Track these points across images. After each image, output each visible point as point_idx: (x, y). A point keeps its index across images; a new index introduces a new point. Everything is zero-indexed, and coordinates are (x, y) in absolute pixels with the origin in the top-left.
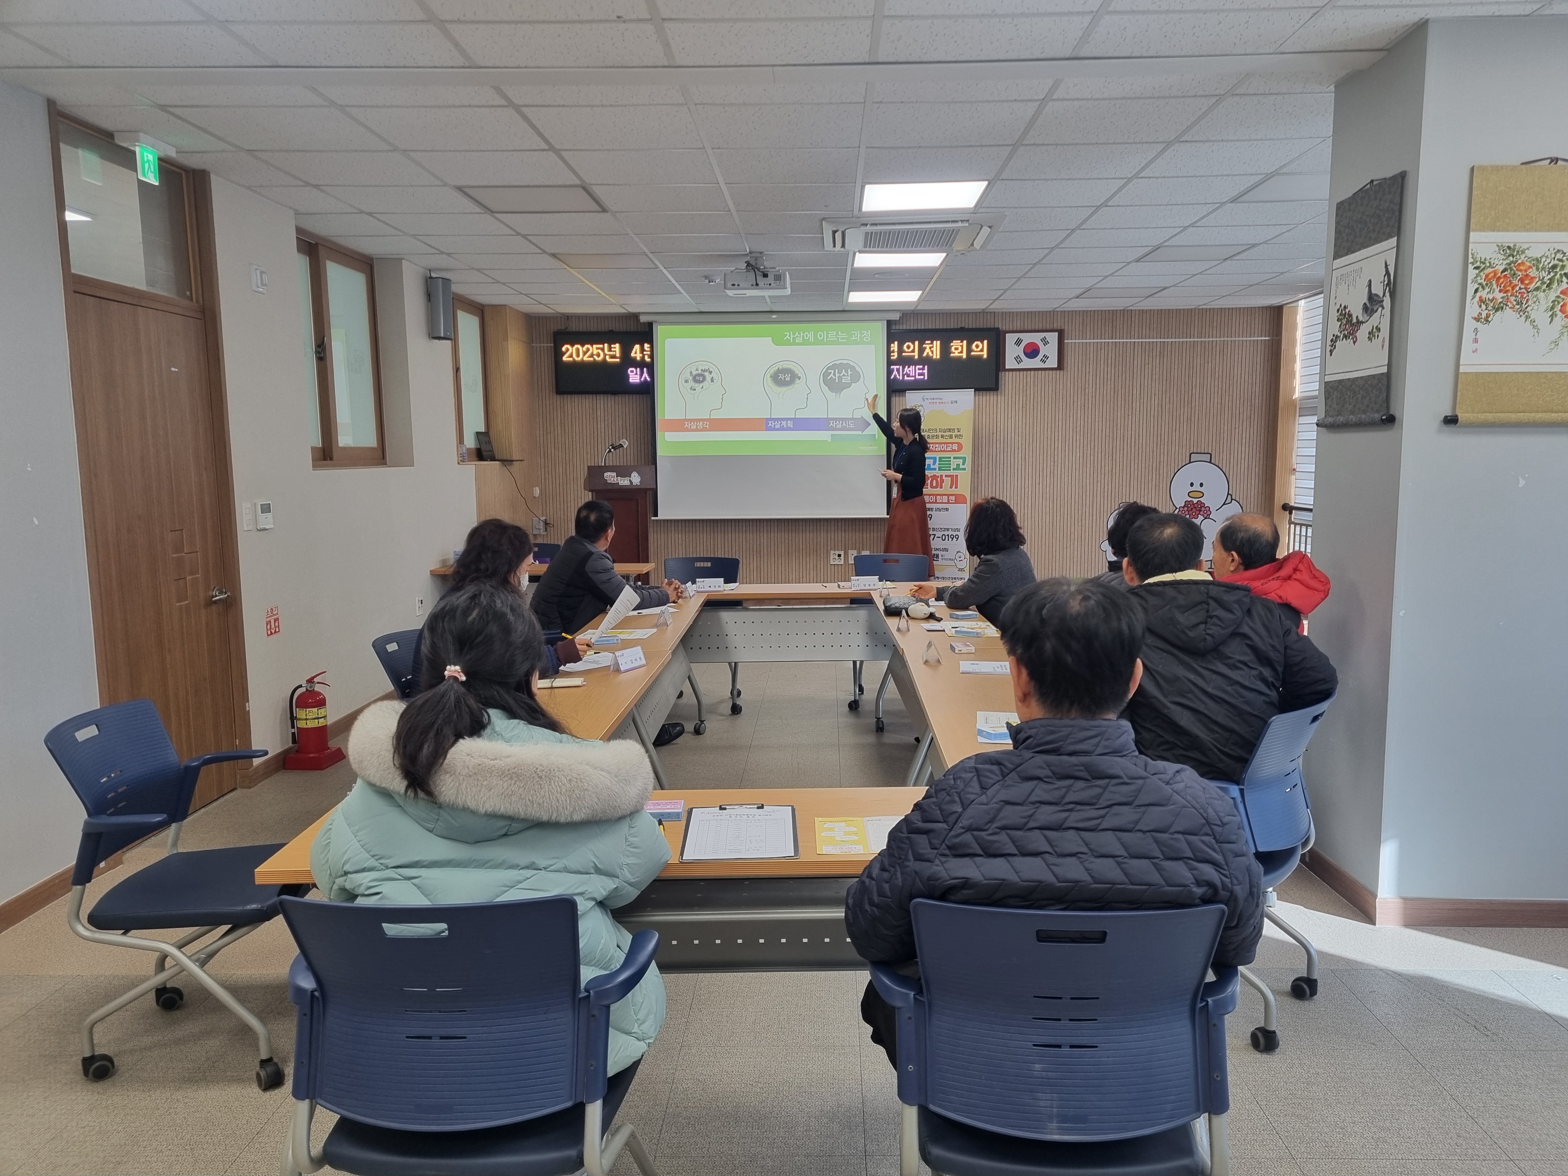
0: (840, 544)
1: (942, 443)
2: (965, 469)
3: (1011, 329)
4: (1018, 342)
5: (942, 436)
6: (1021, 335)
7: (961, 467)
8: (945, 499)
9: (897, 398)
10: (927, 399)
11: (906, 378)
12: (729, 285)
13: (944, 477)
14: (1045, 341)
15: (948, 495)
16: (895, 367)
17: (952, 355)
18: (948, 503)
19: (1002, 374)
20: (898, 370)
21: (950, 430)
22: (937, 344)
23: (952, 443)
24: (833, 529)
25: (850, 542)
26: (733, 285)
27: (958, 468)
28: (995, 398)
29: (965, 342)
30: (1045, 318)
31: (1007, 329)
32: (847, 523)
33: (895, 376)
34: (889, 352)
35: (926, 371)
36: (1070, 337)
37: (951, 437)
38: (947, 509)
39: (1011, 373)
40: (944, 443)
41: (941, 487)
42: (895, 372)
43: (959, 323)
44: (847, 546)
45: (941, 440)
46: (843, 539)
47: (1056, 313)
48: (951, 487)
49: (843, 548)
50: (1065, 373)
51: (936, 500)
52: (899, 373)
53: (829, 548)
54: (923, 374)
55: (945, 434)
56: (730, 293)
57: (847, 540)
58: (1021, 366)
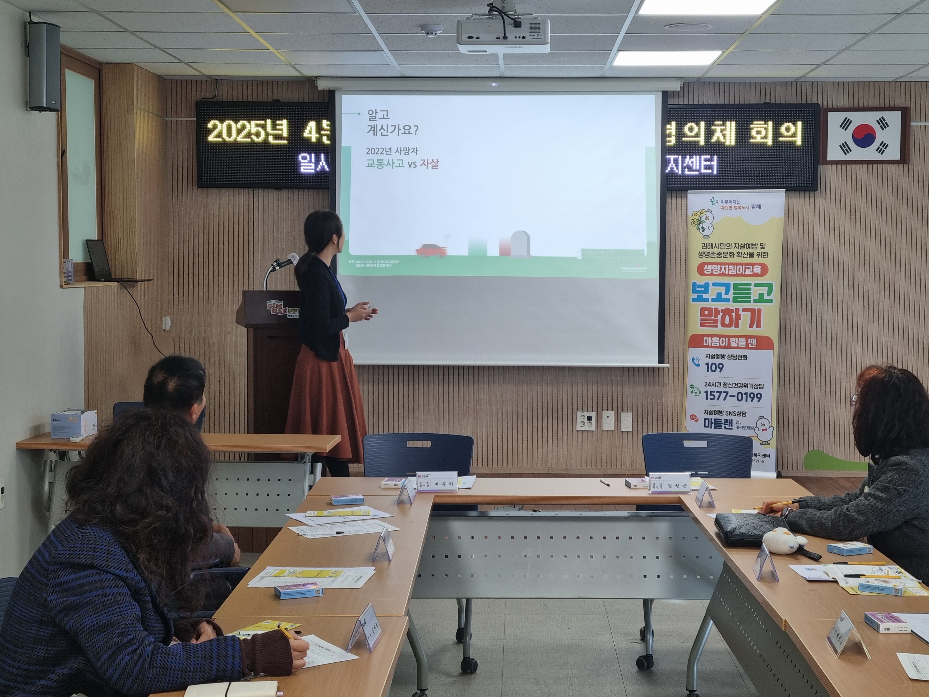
0: (590, 402)
1: (737, 264)
2: (770, 301)
3: (835, 106)
4: (846, 124)
5: (739, 255)
6: (850, 115)
7: (766, 297)
8: (742, 342)
9: (674, 200)
10: (718, 202)
11: (687, 172)
12: (464, 37)
13: (741, 312)
14: (883, 124)
15: (747, 337)
16: (672, 157)
17: (752, 141)
18: (747, 347)
19: (822, 169)
20: (676, 161)
21: (750, 246)
22: (731, 127)
23: (753, 264)
24: (580, 381)
25: (605, 400)
26: (470, 38)
27: (761, 299)
28: (812, 200)
29: (770, 123)
30: (882, 91)
31: (830, 106)
32: (601, 373)
33: (672, 169)
34: (664, 136)
35: (715, 163)
36: (918, 118)
37: (751, 256)
38: (745, 357)
39: (834, 166)
40: (742, 264)
41: (737, 326)
42: (672, 164)
43: (763, 96)
44: (600, 405)
45: (736, 259)
46: (595, 395)
47: (898, 84)
48: (751, 326)
49: (595, 408)
50: (911, 168)
51: (729, 343)
52: (677, 165)
53: (575, 407)
54: (710, 167)
55: (743, 251)
56: (464, 49)
57: (600, 397)
58: (849, 157)
